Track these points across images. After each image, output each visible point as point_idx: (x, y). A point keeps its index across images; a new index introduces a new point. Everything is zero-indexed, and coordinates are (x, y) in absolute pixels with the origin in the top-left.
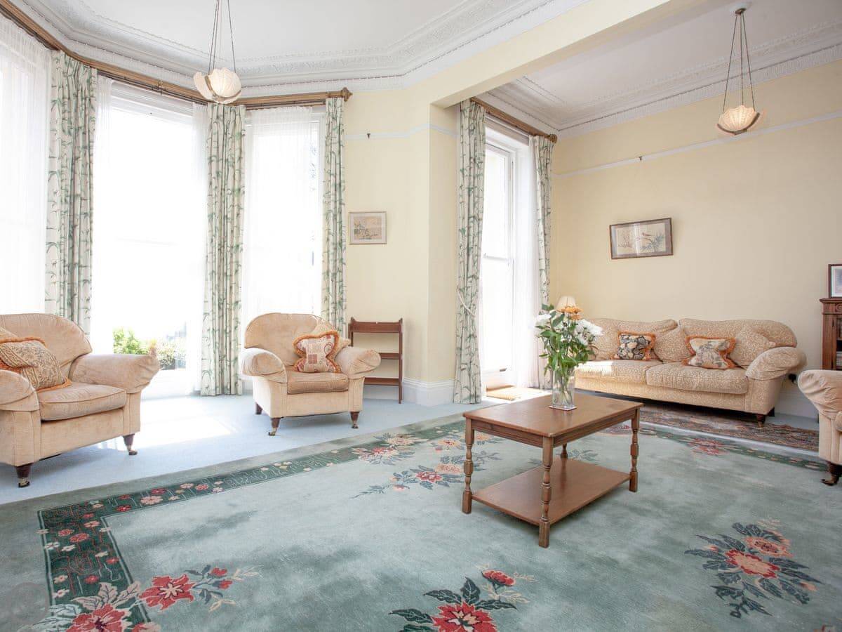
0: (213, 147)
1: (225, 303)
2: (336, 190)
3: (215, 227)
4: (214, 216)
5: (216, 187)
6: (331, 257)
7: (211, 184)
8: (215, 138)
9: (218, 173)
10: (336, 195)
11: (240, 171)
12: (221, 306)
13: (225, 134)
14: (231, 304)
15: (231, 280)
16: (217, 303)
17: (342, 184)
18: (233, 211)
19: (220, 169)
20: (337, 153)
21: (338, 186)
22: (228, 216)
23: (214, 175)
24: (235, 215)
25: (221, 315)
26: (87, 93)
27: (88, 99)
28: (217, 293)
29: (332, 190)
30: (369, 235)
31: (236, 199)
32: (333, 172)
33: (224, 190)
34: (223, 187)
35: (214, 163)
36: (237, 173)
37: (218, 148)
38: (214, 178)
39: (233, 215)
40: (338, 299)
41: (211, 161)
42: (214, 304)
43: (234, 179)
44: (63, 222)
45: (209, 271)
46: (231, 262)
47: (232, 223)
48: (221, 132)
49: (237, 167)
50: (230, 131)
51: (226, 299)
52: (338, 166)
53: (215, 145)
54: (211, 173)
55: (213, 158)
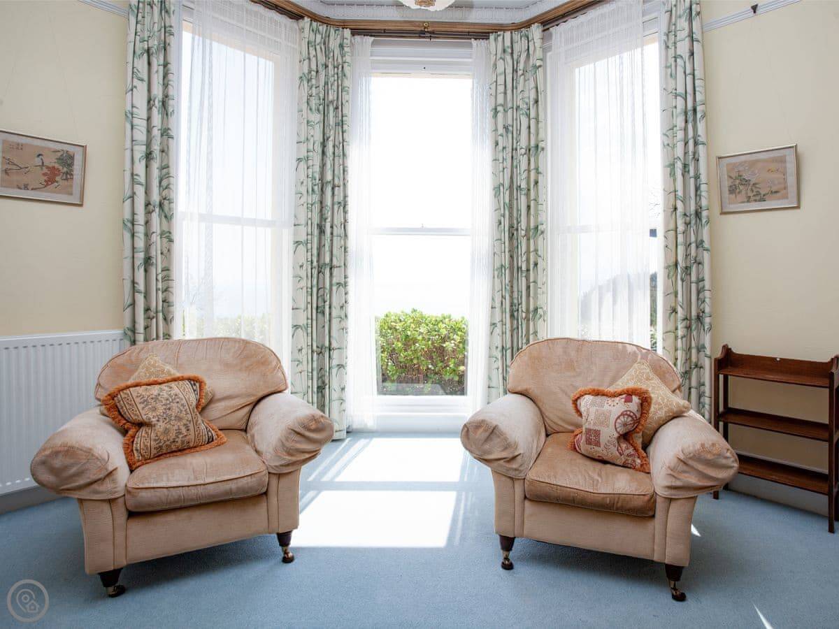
0: (498, 91)
1: (520, 310)
2: (686, 122)
3: (504, 203)
4: (501, 188)
5: (504, 148)
6: (681, 238)
7: (497, 144)
8: (501, 79)
9: (506, 128)
10: (686, 129)
11: (537, 119)
12: (516, 314)
13: (515, 71)
14: (528, 311)
15: (527, 278)
16: (508, 310)
17: (699, 108)
18: (528, 178)
19: (510, 122)
20: (686, 55)
21: (690, 114)
22: (522, 187)
23: (501, 130)
24: (532, 184)
25: (515, 326)
26: (340, 60)
27: (340, 67)
28: (508, 297)
29: (680, 122)
30: (758, 194)
31: (532, 160)
32: (681, 90)
33: (516, 150)
34: (515, 146)
35: (500, 115)
36: (533, 122)
37: (505, 93)
38: (502, 135)
39: (528, 183)
40: (694, 313)
41: (496, 112)
42: (503, 312)
43: (529, 132)
44: (310, 216)
45: (498, 265)
46: (528, 252)
47: (528, 195)
48: (509, 70)
49: (533, 114)
50: (521, 66)
51: (521, 303)
52: (689, 79)
53: (501, 89)
54: (496, 130)
55: (500, 109)
